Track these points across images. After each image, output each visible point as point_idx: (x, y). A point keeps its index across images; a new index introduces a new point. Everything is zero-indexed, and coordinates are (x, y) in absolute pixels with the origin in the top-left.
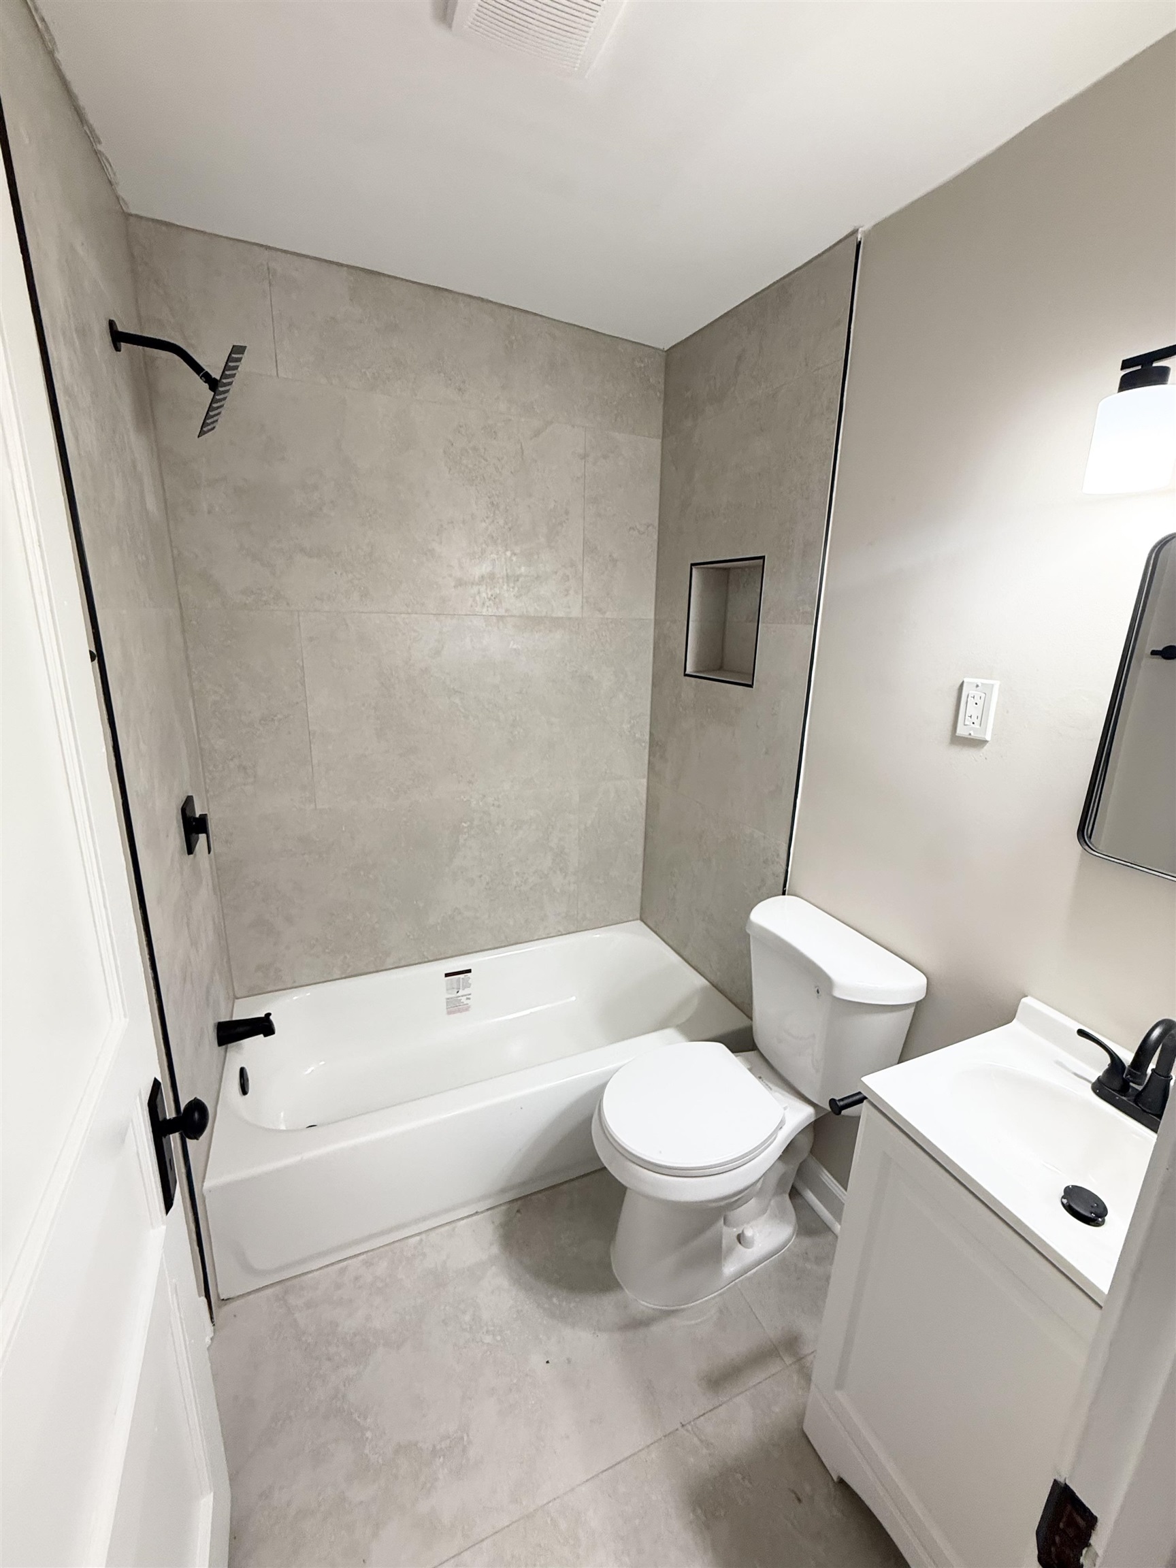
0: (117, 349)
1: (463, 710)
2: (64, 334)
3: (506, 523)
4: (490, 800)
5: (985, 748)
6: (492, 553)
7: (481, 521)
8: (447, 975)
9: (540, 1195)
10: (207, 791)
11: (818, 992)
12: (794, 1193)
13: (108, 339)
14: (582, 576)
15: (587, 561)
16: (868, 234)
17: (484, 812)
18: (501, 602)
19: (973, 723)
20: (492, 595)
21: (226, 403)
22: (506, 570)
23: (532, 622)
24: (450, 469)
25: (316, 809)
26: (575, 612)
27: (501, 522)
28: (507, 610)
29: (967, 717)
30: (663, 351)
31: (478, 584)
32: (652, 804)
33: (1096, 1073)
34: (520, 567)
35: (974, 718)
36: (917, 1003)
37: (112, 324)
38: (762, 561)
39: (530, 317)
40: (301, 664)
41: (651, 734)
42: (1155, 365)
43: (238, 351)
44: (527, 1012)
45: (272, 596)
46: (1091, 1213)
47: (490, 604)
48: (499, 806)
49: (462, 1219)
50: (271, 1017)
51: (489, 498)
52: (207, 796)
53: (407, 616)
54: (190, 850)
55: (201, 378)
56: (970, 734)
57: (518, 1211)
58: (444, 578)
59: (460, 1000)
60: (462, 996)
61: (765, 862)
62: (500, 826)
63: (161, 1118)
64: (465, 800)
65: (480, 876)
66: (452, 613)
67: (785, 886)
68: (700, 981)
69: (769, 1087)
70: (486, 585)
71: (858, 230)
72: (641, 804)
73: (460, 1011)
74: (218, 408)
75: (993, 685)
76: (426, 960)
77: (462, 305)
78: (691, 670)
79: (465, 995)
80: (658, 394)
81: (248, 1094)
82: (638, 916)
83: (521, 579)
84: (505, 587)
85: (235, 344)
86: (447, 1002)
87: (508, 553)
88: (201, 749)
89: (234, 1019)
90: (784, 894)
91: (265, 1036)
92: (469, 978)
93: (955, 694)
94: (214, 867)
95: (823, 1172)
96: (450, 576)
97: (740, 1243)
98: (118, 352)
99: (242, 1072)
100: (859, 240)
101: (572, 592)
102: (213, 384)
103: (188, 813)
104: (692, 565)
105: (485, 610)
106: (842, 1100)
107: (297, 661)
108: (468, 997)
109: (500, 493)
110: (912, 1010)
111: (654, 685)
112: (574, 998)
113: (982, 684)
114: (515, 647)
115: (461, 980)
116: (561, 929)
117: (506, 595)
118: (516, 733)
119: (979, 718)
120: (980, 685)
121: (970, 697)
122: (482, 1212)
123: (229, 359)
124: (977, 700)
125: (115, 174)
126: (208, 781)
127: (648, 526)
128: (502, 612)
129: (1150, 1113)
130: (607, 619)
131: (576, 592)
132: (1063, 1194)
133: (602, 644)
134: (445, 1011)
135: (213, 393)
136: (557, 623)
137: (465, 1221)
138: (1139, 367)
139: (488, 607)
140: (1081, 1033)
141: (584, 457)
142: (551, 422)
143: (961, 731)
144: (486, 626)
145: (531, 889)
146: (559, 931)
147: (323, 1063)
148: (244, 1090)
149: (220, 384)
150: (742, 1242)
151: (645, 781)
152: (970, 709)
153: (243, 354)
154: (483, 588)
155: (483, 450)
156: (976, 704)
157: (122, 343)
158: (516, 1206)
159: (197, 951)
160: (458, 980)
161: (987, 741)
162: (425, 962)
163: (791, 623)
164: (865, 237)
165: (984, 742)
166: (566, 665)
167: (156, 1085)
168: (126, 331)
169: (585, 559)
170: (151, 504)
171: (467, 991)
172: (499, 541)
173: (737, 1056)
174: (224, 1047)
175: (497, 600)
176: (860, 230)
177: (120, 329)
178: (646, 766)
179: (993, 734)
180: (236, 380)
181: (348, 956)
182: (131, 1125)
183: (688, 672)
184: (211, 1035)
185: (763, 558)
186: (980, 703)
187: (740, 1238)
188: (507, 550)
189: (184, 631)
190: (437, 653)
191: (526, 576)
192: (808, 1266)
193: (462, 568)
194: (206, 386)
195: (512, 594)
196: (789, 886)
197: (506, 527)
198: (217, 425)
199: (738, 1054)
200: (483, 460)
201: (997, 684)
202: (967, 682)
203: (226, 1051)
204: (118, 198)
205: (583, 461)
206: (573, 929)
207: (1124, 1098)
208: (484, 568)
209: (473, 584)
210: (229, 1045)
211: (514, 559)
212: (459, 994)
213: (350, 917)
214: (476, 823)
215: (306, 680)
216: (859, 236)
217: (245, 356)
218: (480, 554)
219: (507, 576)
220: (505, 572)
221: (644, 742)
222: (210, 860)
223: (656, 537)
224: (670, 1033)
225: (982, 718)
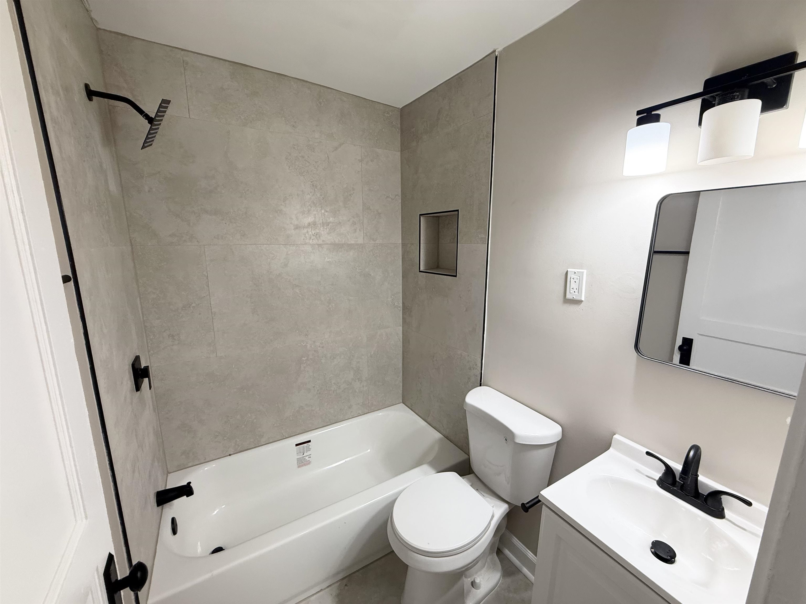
0: (90, 99)
1: (300, 296)
2: (52, 88)
3: (321, 195)
4: (318, 344)
5: (582, 304)
6: (314, 211)
7: (307, 195)
8: (297, 445)
9: (357, 573)
10: (149, 352)
11: (506, 440)
12: (499, 552)
13: (84, 94)
14: (363, 222)
15: (365, 214)
16: (500, 53)
17: (315, 351)
18: (320, 236)
19: (575, 292)
20: (315, 233)
21: (159, 131)
22: (322, 220)
23: (337, 247)
24: (289, 167)
25: (217, 356)
26: (360, 241)
27: (319, 195)
28: (323, 241)
29: (571, 289)
30: (398, 109)
31: (307, 227)
32: (406, 341)
33: (658, 475)
34: (329, 218)
35: (575, 289)
36: (558, 442)
37: (87, 86)
38: (457, 212)
39: (330, 90)
40: (206, 275)
41: (403, 303)
42: (653, 113)
43: (165, 103)
44: (344, 461)
45: (188, 237)
46: (668, 556)
47: (314, 238)
48: (323, 347)
49: (313, 595)
50: (191, 484)
51: (311, 182)
52: (149, 354)
53: (267, 246)
54: (138, 388)
55: (143, 117)
56: (573, 298)
57: (346, 585)
58: (288, 224)
59: (305, 458)
60: (306, 456)
61: (470, 369)
62: (324, 358)
63: (113, 580)
64: (303, 345)
65: (314, 387)
66: (293, 244)
67: (481, 381)
68: (438, 435)
69: (483, 495)
70: (311, 228)
71: (495, 50)
72: (400, 340)
73: (305, 465)
74: (153, 133)
75: (583, 272)
76: (284, 437)
77: (292, 83)
78: (423, 269)
79: (308, 456)
80: (398, 130)
81: (177, 534)
82: (401, 401)
83: (330, 224)
84: (322, 229)
85: (163, 98)
86: (297, 461)
87: (323, 211)
88: (145, 326)
89: (167, 488)
90: (481, 385)
91: (187, 497)
92: (310, 445)
93: (564, 277)
94: (154, 395)
95: (513, 538)
96: (291, 223)
97: (473, 587)
98: (91, 102)
99: (173, 520)
100: (496, 55)
101: (358, 230)
102: (150, 120)
103: (136, 366)
104: (420, 215)
105: (311, 241)
106: (528, 503)
107: (204, 273)
108: (309, 456)
109: (317, 180)
110: (556, 445)
111: (403, 277)
112: (369, 451)
113: (577, 272)
114: (328, 260)
115: (305, 447)
116: (360, 412)
117: (322, 233)
118: (331, 306)
119: (577, 289)
120: (576, 272)
121: (571, 278)
122: (325, 589)
123: (160, 106)
124: (575, 280)
125: (89, 5)
126: (150, 345)
127: (396, 196)
128: (320, 242)
129: (690, 496)
130: (377, 244)
131: (360, 230)
132: (651, 545)
133: (375, 257)
134: (296, 466)
135: (150, 125)
136: (350, 247)
137: (315, 596)
138: (645, 114)
139: (313, 240)
140: (648, 453)
141: (361, 161)
142: (343, 144)
143: (569, 296)
144: (312, 250)
145: (342, 391)
146: (359, 413)
147: (224, 506)
148: (174, 531)
149: (155, 120)
150: (474, 586)
151: (401, 328)
152: (572, 285)
153: (169, 104)
154: (310, 230)
155: (307, 157)
156: (575, 282)
157: (93, 97)
158: (345, 581)
159: (143, 450)
160: (304, 447)
161: (582, 301)
162: (284, 439)
163: (475, 243)
164: (499, 53)
165: (581, 301)
166: (356, 268)
167: (111, 557)
168: (96, 90)
169: (364, 213)
170: (113, 187)
171: (309, 453)
172: (318, 205)
173: (463, 478)
174: (161, 507)
175: (318, 236)
176: (497, 50)
177: (92, 88)
178: (402, 320)
179: (586, 297)
180: (165, 118)
181: (238, 440)
182: (90, 592)
183: (421, 269)
184: (153, 500)
185: (458, 211)
186: (577, 281)
187: (473, 584)
188: (322, 209)
189: (133, 260)
190: (286, 265)
191: (333, 223)
192: (511, 595)
193: (297, 219)
194: (147, 121)
195: (326, 232)
196: (483, 380)
197: (321, 197)
198: (154, 143)
199: (464, 476)
200: (307, 163)
201: (585, 271)
202: (569, 271)
203: (162, 509)
204: (92, 19)
205: (361, 163)
206: (366, 411)
207: (675, 488)
208: (310, 219)
209: (304, 227)
210: (164, 505)
211: (326, 214)
212: (304, 455)
213: (238, 417)
214: (311, 357)
215: (209, 284)
216: (497, 53)
217: (170, 106)
218: (307, 212)
219: (323, 222)
220: (321, 221)
221: (399, 307)
222: (151, 393)
223: (400, 201)
224: (425, 468)
225: (579, 290)
